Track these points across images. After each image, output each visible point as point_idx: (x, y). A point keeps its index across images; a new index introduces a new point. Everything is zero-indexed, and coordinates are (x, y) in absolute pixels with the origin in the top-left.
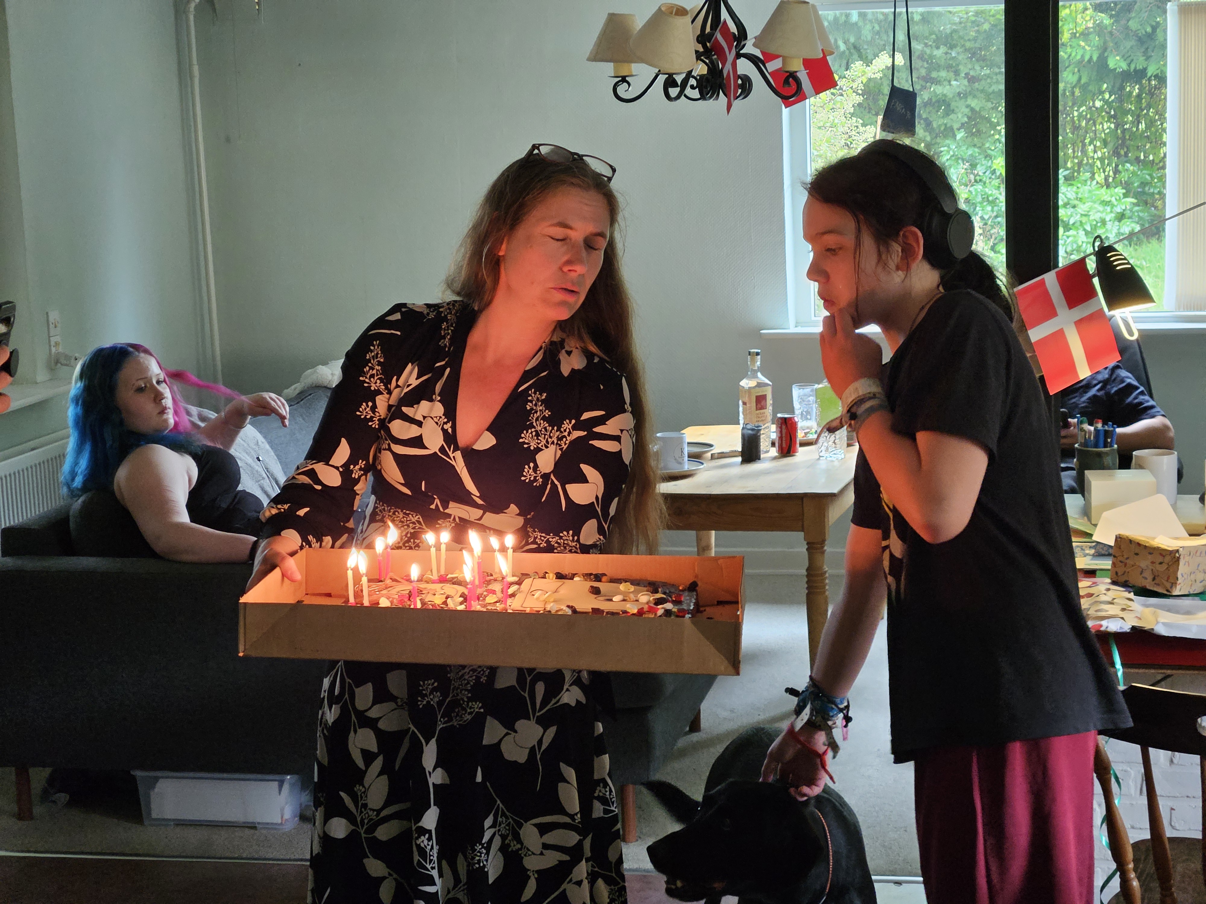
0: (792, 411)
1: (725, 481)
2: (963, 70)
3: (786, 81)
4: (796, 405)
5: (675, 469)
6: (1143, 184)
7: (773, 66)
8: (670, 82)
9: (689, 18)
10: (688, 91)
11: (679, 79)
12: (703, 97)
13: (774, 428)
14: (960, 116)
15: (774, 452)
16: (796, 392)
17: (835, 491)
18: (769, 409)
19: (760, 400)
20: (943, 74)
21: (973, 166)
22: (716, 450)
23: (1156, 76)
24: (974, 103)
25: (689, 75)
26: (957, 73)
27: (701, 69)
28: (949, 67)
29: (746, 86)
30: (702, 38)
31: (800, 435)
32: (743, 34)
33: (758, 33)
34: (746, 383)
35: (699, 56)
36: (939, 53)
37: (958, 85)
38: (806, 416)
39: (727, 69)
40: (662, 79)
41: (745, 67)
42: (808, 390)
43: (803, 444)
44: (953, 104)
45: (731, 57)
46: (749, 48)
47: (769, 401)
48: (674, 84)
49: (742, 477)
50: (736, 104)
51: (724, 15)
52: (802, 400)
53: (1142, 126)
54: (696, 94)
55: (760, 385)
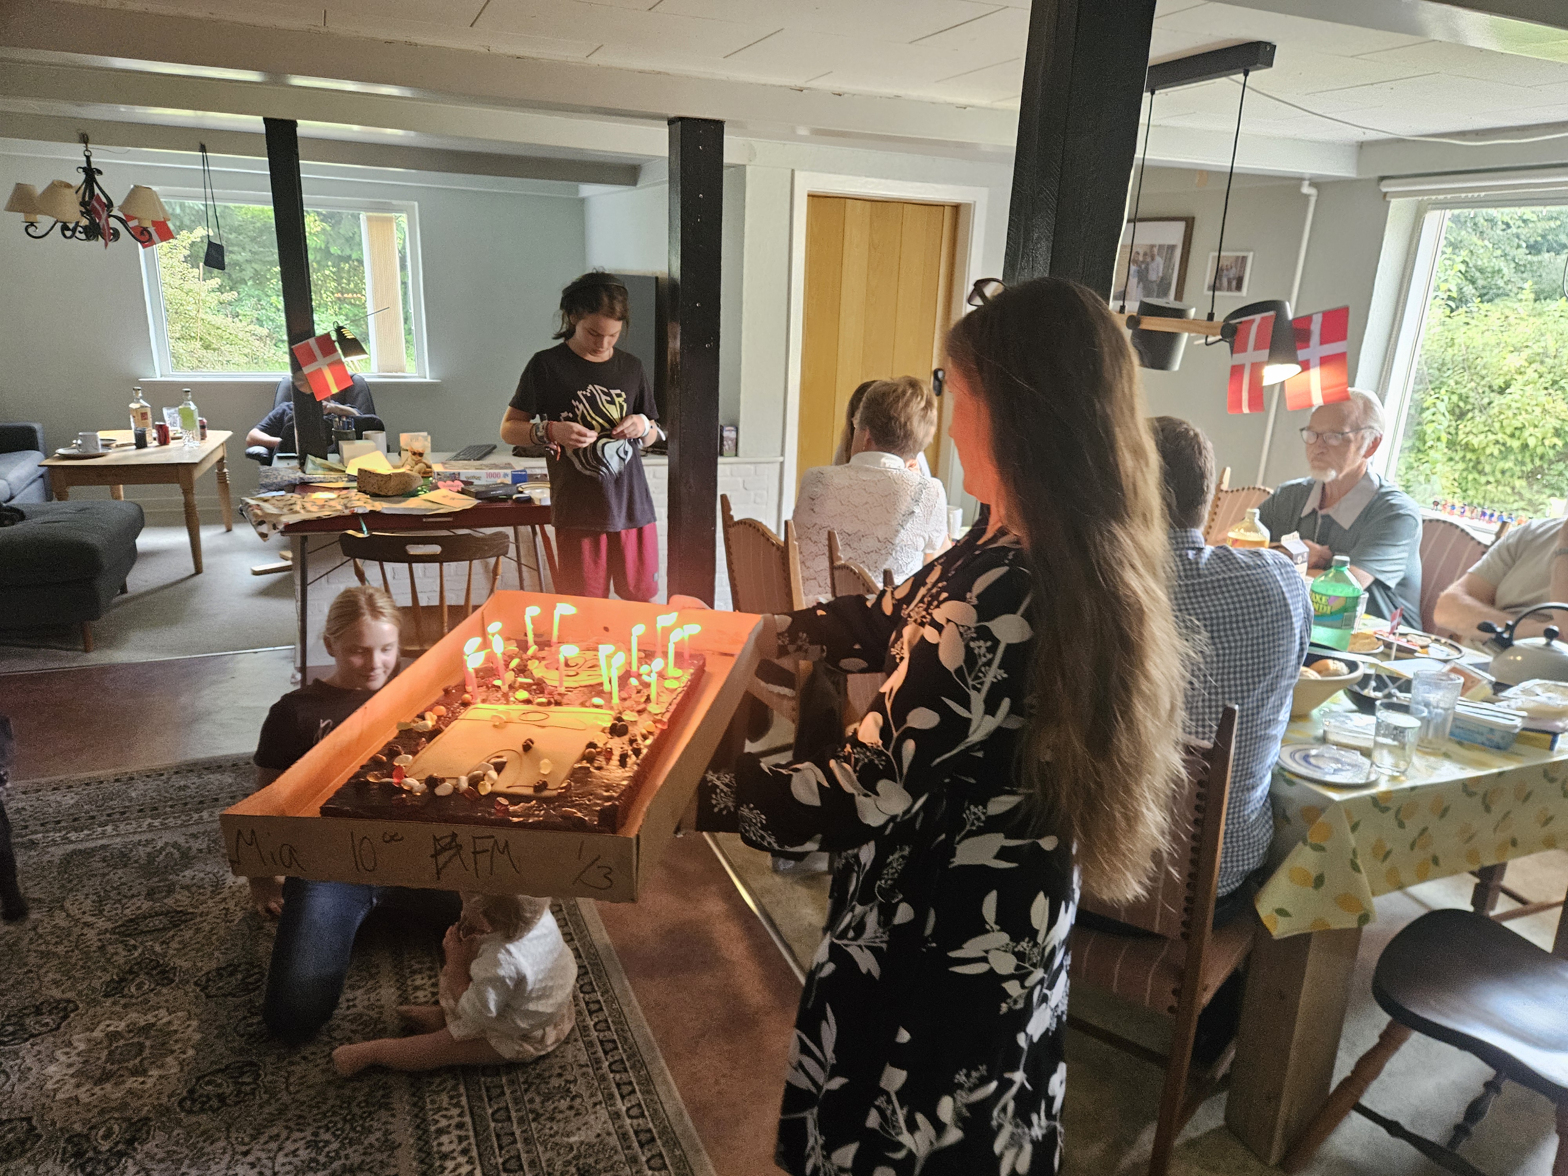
0: (164, 421)
1: (125, 458)
2: (248, 247)
3: (142, 233)
4: (166, 418)
5: (93, 452)
6: (355, 315)
7: (132, 224)
8: (65, 228)
9: (73, 191)
10: (77, 234)
11: (71, 226)
12: (88, 238)
13: (154, 431)
14: (249, 272)
15: (156, 443)
16: (165, 411)
17: (197, 461)
18: (150, 420)
19: (144, 416)
20: (236, 249)
21: (259, 300)
22: (118, 443)
23: (357, 260)
24: (256, 266)
25: (77, 224)
26: (244, 249)
27: (84, 222)
28: (238, 245)
29: (116, 235)
30: (83, 203)
31: (171, 434)
32: (110, 204)
33: (120, 203)
34: (133, 406)
35: (82, 213)
36: (232, 236)
37: (245, 255)
38: (173, 424)
39: (102, 223)
40: (59, 225)
41: (114, 223)
42: (173, 410)
43: (173, 439)
44: (244, 266)
45: (104, 216)
46: (115, 212)
47: (149, 415)
48: (68, 229)
49: (138, 456)
50: (110, 244)
51: (97, 191)
52: (170, 416)
53: (352, 286)
54: (83, 236)
55: (142, 407)
